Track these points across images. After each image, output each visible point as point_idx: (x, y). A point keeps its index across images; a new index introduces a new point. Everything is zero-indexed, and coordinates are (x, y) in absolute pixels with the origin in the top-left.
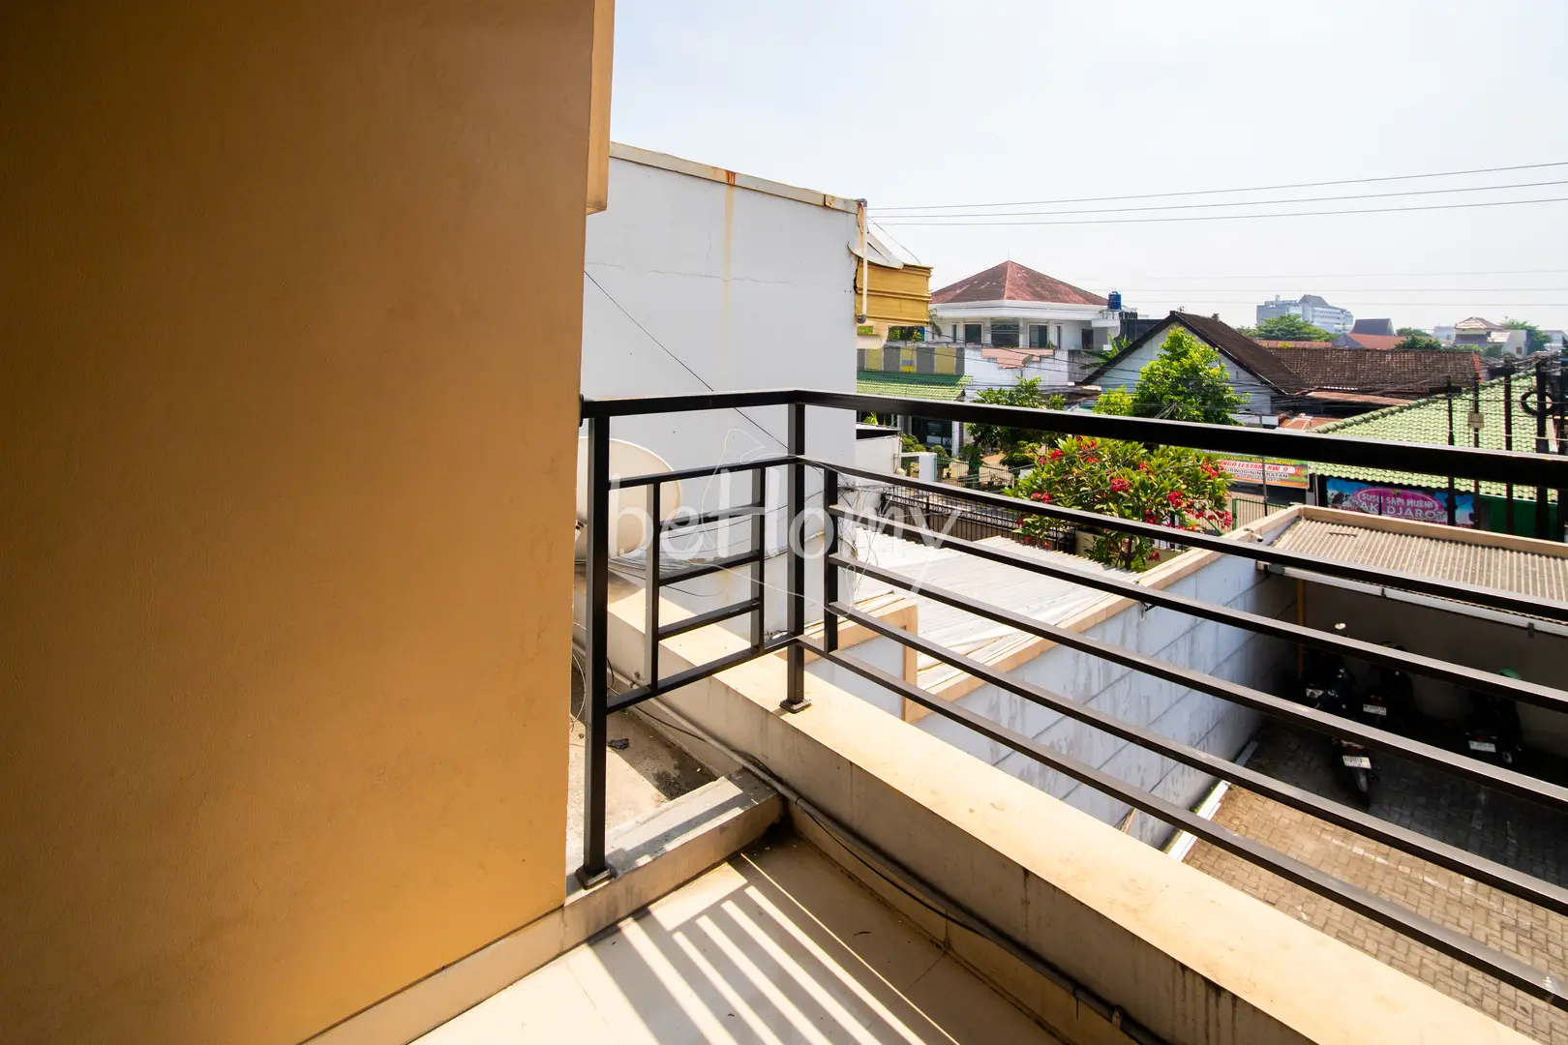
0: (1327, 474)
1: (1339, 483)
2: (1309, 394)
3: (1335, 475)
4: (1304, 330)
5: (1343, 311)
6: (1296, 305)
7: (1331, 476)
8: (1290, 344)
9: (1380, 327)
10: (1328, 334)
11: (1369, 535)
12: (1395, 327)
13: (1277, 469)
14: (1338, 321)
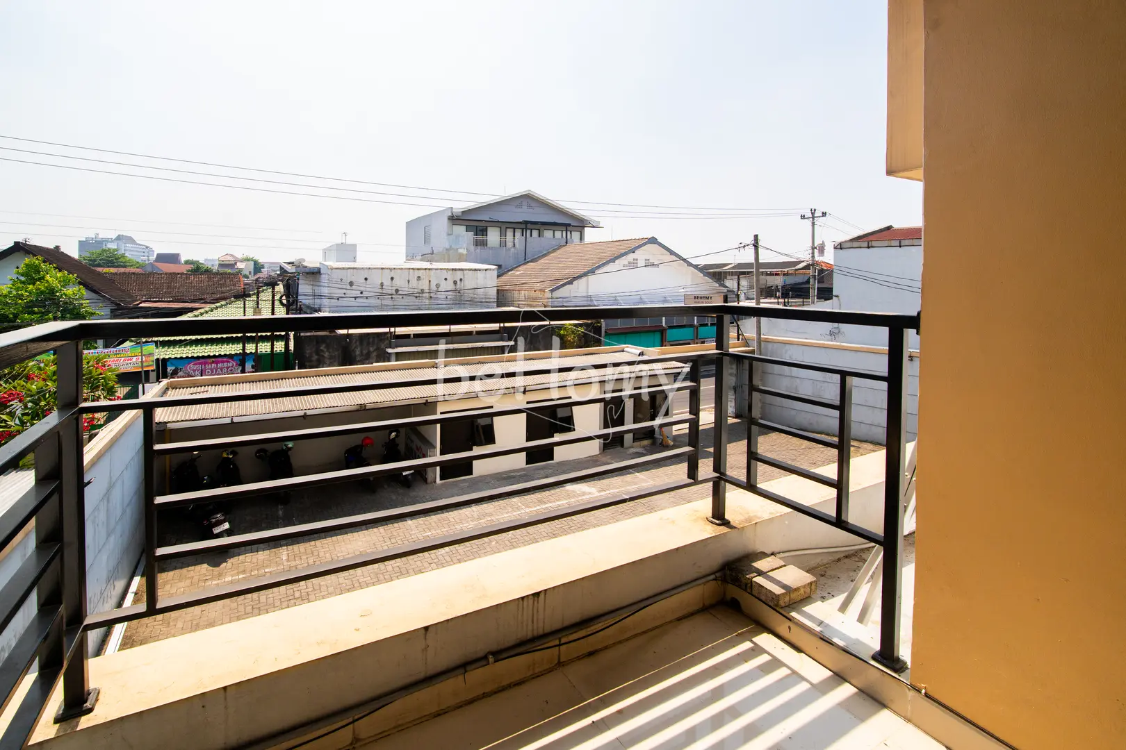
0: (167, 357)
1: (174, 361)
2: (141, 305)
3: (173, 357)
4: (120, 260)
5: (147, 247)
6: (112, 241)
7: (170, 358)
8: (113, 270)
9: (173, 258)
10: (138, 262)
11: (215, 389)
12: (183, 259)
13: (131, 360)
14: (143, 254)
